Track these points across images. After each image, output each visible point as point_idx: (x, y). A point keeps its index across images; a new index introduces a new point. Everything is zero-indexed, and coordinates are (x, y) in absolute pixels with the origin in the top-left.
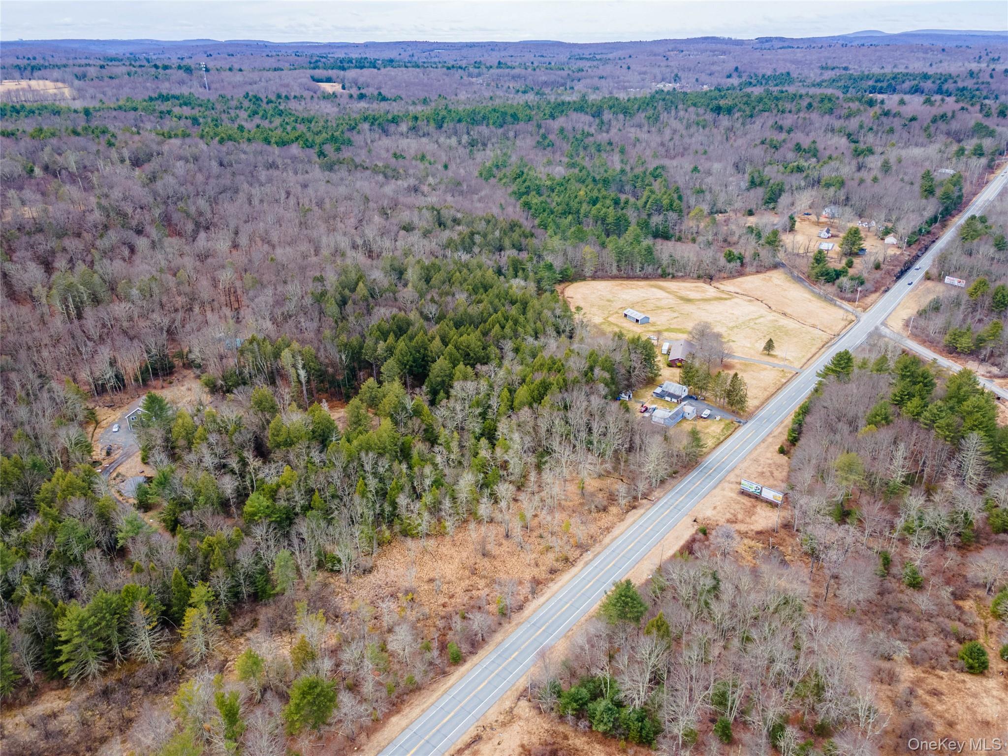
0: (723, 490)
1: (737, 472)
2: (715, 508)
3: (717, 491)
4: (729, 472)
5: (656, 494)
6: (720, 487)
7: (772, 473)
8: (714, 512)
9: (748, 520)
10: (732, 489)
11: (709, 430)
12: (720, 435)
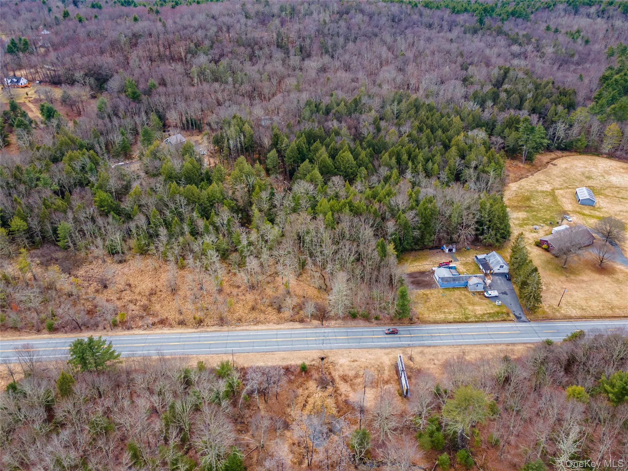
2: (354, 361)
4: (421, 346)
5: (333, 322)
8: (347, 363)
9: (360, 387)
10: (395, 358)
11: (470, 307)
12: (475, 316)
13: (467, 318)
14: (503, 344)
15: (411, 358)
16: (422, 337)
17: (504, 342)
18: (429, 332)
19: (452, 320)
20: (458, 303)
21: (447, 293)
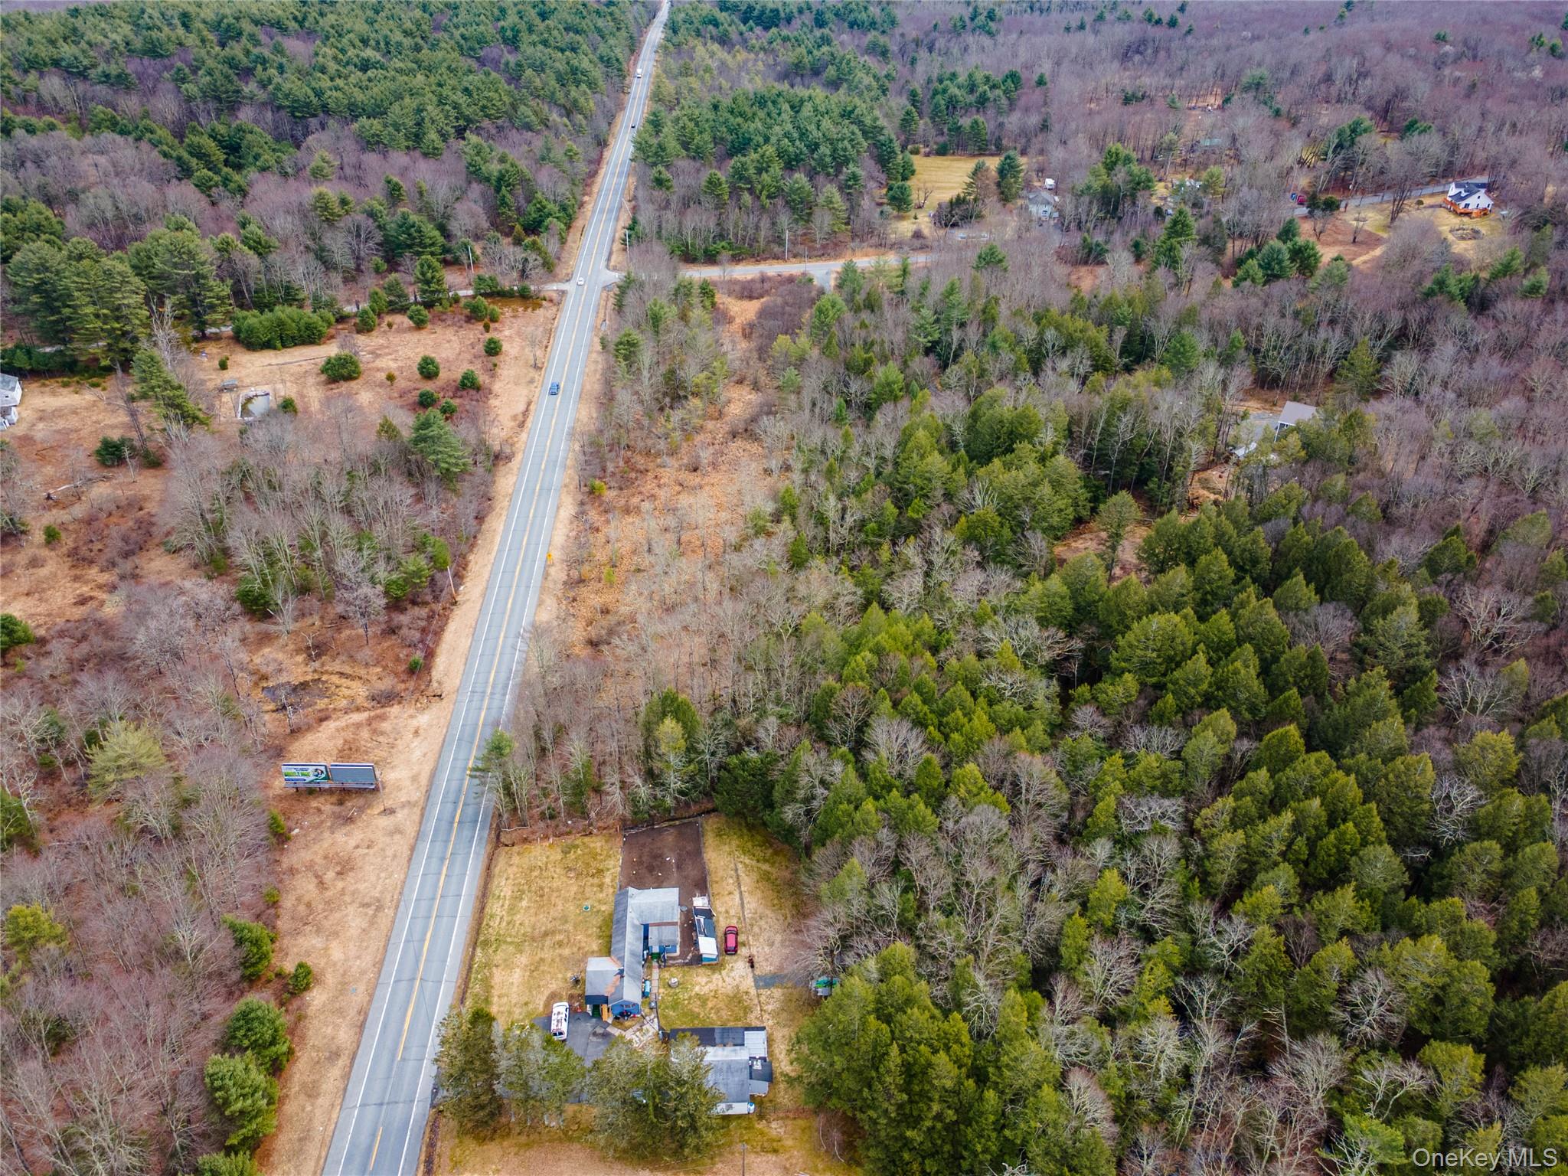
0: (415, 778)
1: (401, 845)
2: (416, 733)
3: (426, 771)
4: (419, 836)
6: (424, 781)
7: (321, 884)
8: (414, 723)
9: (350, 736)
10: (399, 789)
11: (523, 959)
12: (487, 965)
13: (486, 943)
14: (370, 1002)
15: (389, 811)
16: (447, 841)
17: (375, 1004)
18: (459, 859)
19: (487, 910)
20: (546, 934)
21: (597, 921)
